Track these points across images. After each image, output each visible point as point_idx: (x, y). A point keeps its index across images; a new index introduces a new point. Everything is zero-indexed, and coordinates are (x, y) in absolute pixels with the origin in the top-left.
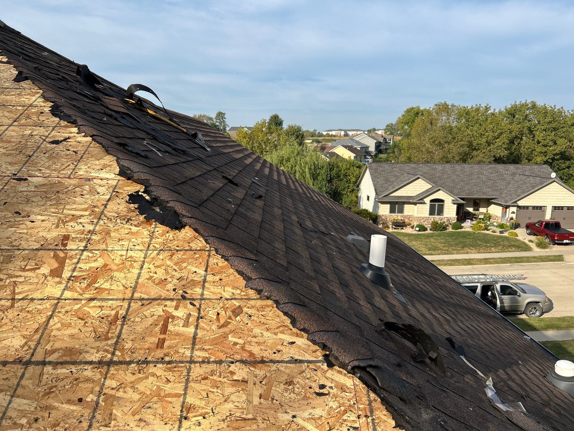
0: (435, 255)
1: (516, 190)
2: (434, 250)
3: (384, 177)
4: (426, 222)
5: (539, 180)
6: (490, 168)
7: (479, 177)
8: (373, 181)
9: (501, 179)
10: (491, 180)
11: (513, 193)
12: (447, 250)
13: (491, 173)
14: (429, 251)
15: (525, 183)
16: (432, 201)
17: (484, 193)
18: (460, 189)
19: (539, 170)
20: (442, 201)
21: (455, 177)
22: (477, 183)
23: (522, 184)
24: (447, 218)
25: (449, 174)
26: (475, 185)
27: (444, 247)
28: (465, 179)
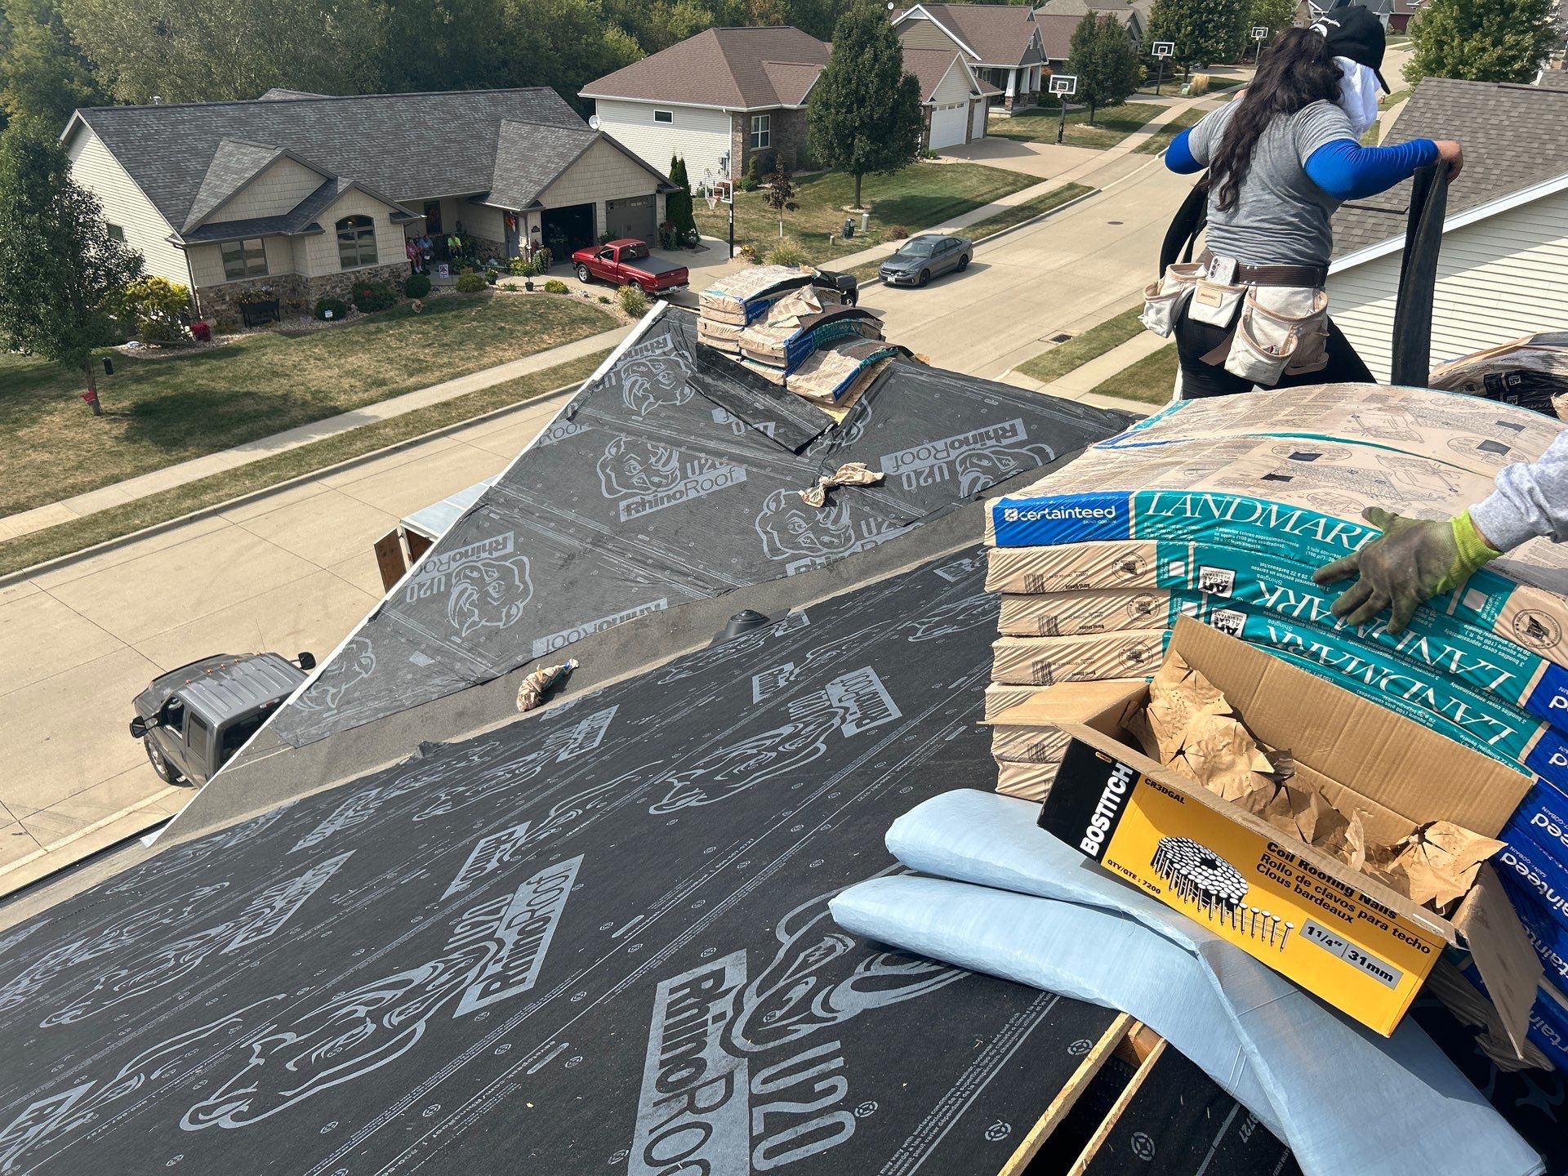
0: (433, 384)
1: (524, 166)
2: (420, 371)
3: (163, 158)
5: (568, 136)
6: (434, 107)
7: (421, 137)
8: (135, 177)
9: (472, 137)
10: (451, 141)
11: (522, 177)
12: (450, 364)
13: (446, 122)
14: (411, 375)
15: (535, 147)
16: (341, 224)
17: (453, 184)
18: (391, 178)
19: (539, 104)
20: (364, 221)
21: (364, 143)
22: (425, 152)
23: (529, 150)
24: (387, 266)
25: (343, 133)
26: (422, 162)
27: (435, 355)
28: (391, 146)
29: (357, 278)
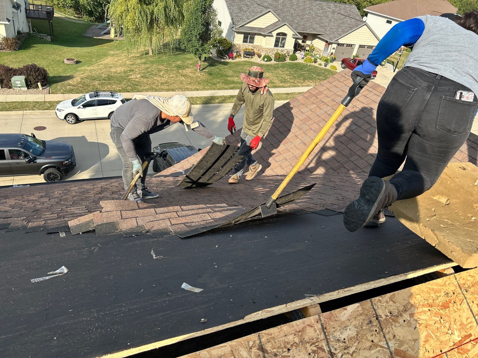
0: (287, 87)
1: (337, 28)
2: (285, 82)
3: (238, 5)
4: (271, 53)
5: (355, 22)
6: (317, 5)
7: (310, 13)
8: (229, 9)
9: (325, 16)
10: (318, 16)
11: (335, 32)
12: (294, 83)
13: (319, 10)
14: (281, 83)
15: (343, 23)
16: (278, 34)
17: (314, 29)
18: (297, 24)
19: (350, 10)
20: (285, 35)
21: (293, 11)
22: (309, 18)
23: (341, 24)
24: (287, 50)
25: (288, 7)
26: (308, 21)
27: (290, 79)
28: (300, 14)
29: (277, 51)
